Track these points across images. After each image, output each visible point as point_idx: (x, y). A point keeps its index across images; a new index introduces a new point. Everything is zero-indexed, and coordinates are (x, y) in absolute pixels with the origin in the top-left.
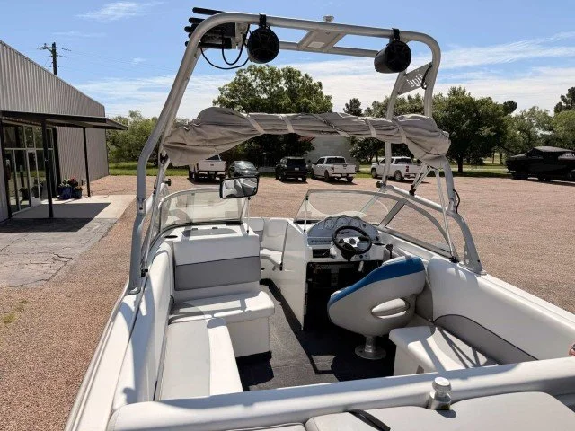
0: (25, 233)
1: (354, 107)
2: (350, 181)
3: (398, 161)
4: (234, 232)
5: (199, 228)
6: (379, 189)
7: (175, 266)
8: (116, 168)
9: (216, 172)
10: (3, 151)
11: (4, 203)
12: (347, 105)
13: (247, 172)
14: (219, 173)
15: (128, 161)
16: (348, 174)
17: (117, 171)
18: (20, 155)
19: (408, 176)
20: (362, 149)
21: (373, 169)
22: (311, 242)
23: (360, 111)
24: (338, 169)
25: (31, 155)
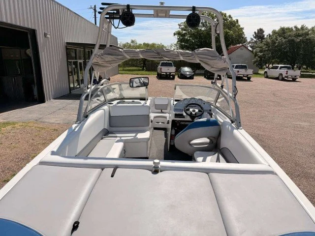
0: (75, 100)
1: (259, 34)
2: (249, 79)
3: (281, 68)
4: (140, 103)
5: (126, 101)
6: (212, 85)
7: (110, 117)
8: (123, 70)
9: (170, 73)
10: (67, 61)
11: (68, 86)
12: (255, 33)
13: (188, 73)
14: (172, 74)
15: (131, 66)
16: (247, 75)
17: (123, 72)
18: (75, 63)
19: (287, 77)
20: (261, 60)
21: (266, 72)
22: (175, 110)
23: (264, 36)
24: (242, 72)
25: (80, 63)
